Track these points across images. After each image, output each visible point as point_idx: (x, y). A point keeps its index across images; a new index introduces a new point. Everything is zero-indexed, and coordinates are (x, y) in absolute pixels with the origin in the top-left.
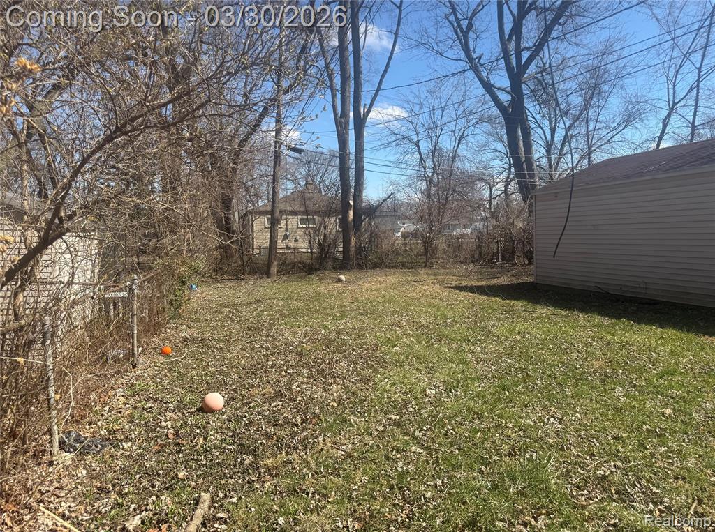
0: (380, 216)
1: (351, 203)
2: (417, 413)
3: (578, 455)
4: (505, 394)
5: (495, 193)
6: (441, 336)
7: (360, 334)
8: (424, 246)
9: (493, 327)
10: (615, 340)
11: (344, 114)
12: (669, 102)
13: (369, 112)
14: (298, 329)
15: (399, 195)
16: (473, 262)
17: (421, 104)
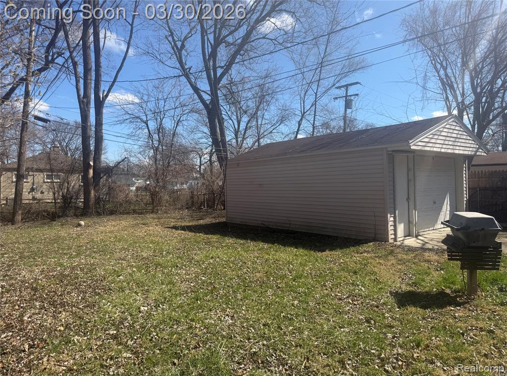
0: (116, 174)
1: (92, 163)
2: (131, 326)
3: (241, 341)
4: (198, 303)
5: (203, 161)
6: (158, 265)
7: (92, 268)
8: (152, 197)
9: (195, 255)
10: (270, 258)
11: (86, 95)
12: (301, 111)
13: (107, 96)
14: (36, 268)
15: (131, 159)
16: (187, 208)
17: (149, 95)
